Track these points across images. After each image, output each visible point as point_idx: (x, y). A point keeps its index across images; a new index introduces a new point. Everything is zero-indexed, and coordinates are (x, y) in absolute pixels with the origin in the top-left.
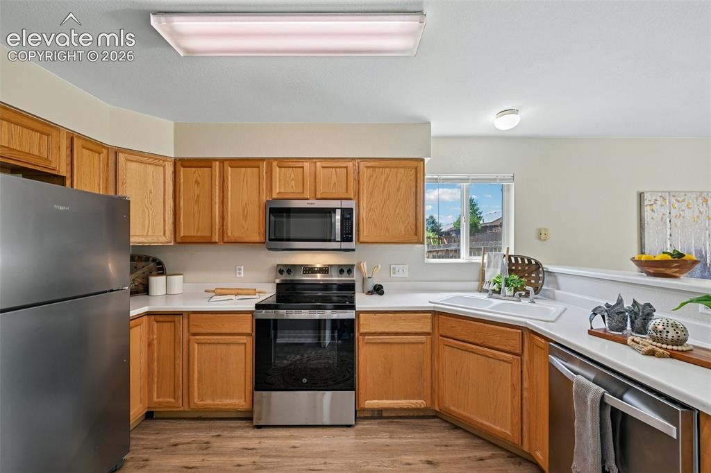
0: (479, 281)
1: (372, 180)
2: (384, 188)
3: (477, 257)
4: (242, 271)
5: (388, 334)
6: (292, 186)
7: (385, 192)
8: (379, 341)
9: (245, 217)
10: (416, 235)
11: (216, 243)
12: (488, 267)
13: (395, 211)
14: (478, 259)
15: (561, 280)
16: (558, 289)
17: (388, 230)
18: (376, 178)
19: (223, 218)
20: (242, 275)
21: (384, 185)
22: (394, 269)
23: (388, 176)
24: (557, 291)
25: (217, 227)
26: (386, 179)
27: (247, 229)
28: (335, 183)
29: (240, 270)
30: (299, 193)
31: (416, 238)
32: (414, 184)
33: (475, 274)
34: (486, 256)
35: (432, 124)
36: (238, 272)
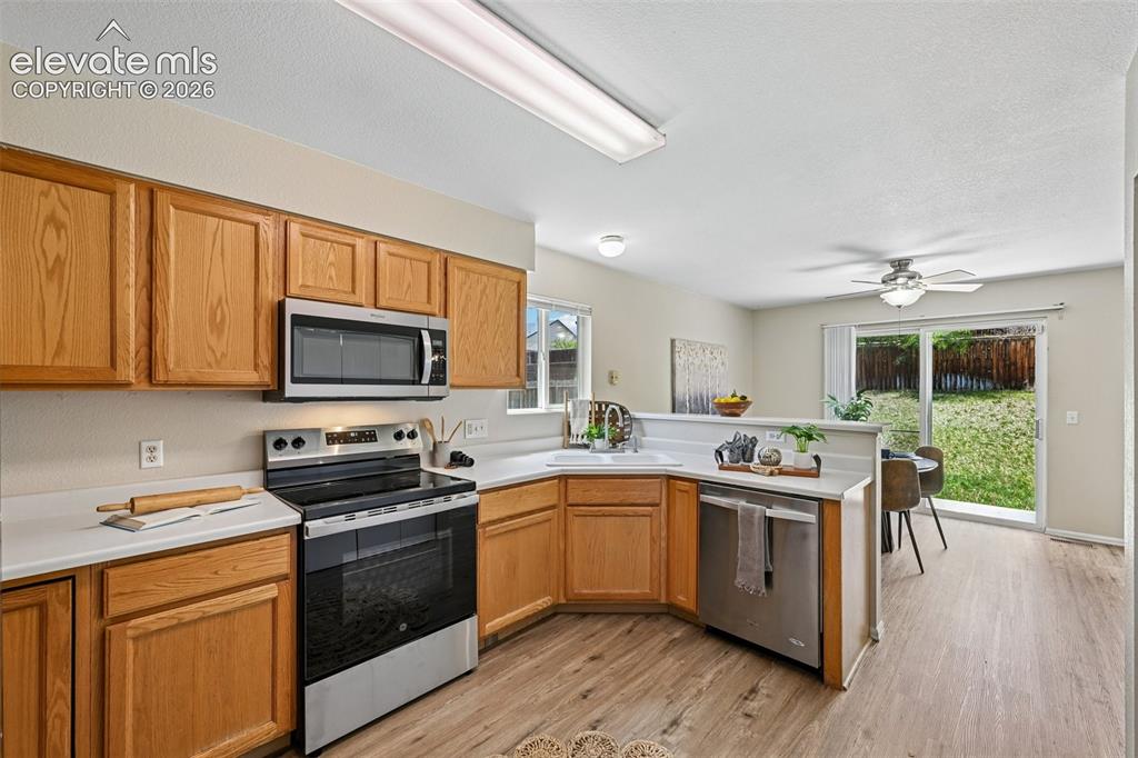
0: (563, 435)
1: (466, 288)
2: (480, 305)
3: (560, 405)
4: (160, 454)
5: (511, 517)
6: (331, 278)
7: (481, 309)
8: (505, 530)
9: (218, 327)
10: (518, 375)
11: (127, 385)
12: (574, 417)
13: (494, 338)
14: (559, 408)
15: (647, 427)
16: (644, 436)
17: (484, 367)
18: (470, 287)
19: (150, 325)
20: (160, 461)
21: (480, 301)
22: (470, 426)
23: (485, 287)
24: (644, 438)
25: (132, 348)
26: (483, 291)
27: (224, 355)
28: (409, 286)
29: (152, 450)
30: (345, 292)
31: (518, 379)
32: (516, 305)
33: (557, 427)
34: (570, 404)
35: (537, 226)
36: (145, 455)
